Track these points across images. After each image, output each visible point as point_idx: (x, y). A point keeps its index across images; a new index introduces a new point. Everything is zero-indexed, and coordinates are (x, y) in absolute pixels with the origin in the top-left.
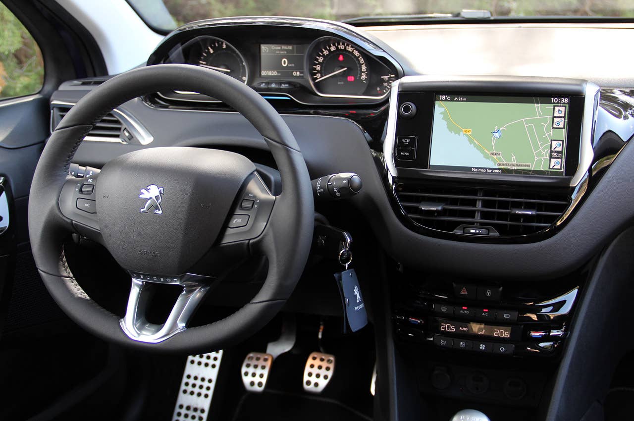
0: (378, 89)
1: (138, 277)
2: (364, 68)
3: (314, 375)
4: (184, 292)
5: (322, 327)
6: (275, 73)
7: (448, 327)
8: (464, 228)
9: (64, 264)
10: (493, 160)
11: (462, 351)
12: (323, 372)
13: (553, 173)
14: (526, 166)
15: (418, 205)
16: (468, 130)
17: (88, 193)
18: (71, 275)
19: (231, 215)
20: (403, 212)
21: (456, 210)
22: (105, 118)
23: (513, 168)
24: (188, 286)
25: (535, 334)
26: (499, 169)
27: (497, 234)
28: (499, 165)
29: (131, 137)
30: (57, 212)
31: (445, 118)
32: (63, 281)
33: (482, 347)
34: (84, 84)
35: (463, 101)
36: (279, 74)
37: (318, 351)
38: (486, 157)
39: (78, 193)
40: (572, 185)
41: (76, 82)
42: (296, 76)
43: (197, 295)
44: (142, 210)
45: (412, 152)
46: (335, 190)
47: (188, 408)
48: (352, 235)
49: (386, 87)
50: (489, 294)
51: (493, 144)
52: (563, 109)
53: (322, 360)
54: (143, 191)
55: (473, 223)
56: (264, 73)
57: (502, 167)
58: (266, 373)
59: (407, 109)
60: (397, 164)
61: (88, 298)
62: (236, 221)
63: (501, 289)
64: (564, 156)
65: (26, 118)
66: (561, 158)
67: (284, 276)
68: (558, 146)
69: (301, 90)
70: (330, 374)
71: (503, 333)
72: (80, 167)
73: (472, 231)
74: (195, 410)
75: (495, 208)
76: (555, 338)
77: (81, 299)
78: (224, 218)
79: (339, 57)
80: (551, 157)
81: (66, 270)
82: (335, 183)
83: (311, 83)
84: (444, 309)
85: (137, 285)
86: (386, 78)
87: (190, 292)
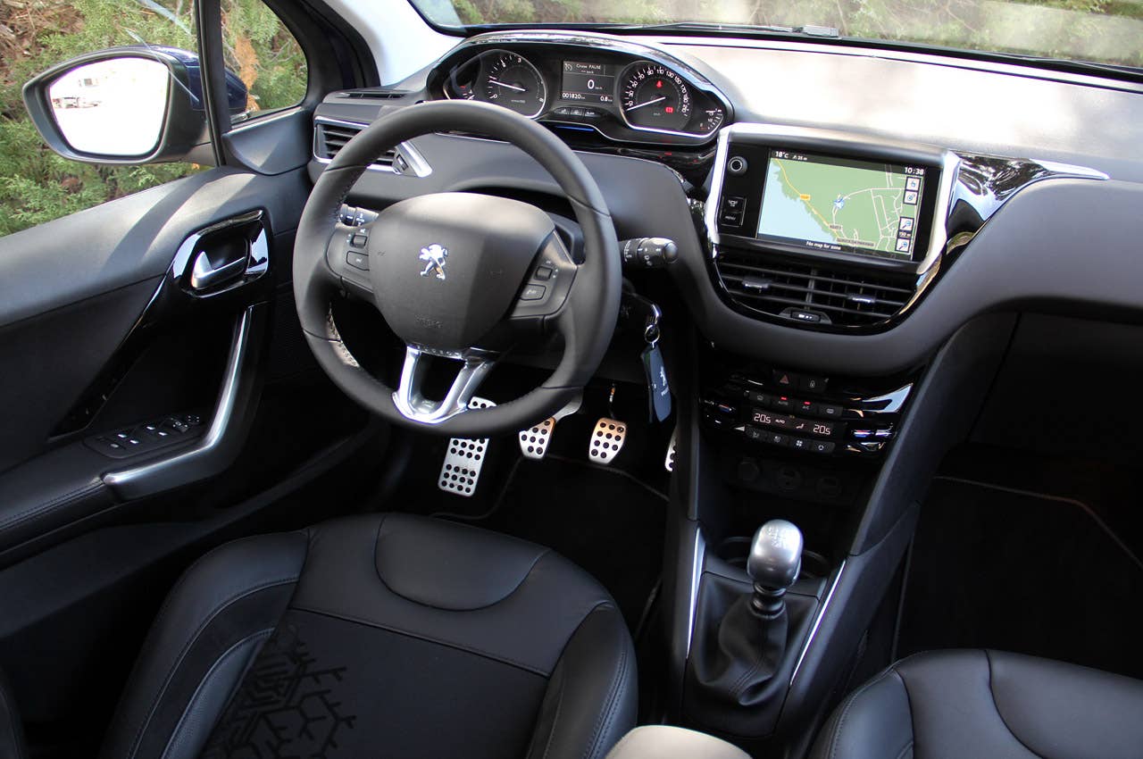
0: (701, 125)
1: (415, 346)
2: (686, 99)
3: (604, 435)
4: (466, 367)
5: (613, 390)
6: (579, 96)
7: (763, 418)
8: (792, 311)
9: (331, 325)
10: (832, 234)
11: (775, 445)
12: (612, 442)
13: (899, 256)
14: (869, 245)
15: (741, 280)
16: (805, 195)
17: (360, 246)
18: (339, 337)
19: (524, 284)
20: (722, 284)
21: (784, 290)
22: (379, 159)
23: (854, 245)
24: (470, 361)
25: (859, 433)
26: (839, 246)
27: (829, 322)
28: (839, 240)
29: (406, 166)
30: (325, 266)
31: (781, 179)
32: (331, 345)
33: (799, 443)
34: (352, 96)
35: (803, 160)
36: (584, 98)
37: (609, 417)
38: (825, 229)
39: (348, 246)
40: (918, 273)
41: (343, 94)
42: (604, 102)
43: (480, 370)
44: (422, 273)
45: (738, 217)
46: (647, 258)
47: (457, 469)
48: (661, 309)
49: (711, 123)
50: (812, 385)
51: (834, 215)
52: (917, 181)
53: (612, 428)
54: (424, 250)
55: (802, 307)
56: (565, 95)
57: (842, 244)
58: (547, 437)
59: (736, 165)
60: (721, 230)
61: (357, 365)
62: (530, 292)
63: (826, 380)
64: (914, 237)
65: (286, 138)
66: (910, 239)
67: (582, 361)
68: (907, 225)
69: (610, 120)
70: (620, 444)
71: (822, 429)
72: (350, 208)
73: (801, 316)
74: (465, 472)
75: (829, 291)
76: (881, 439)
77: (349, 367)
78: (516, 288)
79: (657, 83)
80: (898, 237)
81: (333, 332)
82: (646, 250)
83: (622, 111)
84: (760, 398)
85: (414, 355)
86: (712, 112)
87: (472, 367)
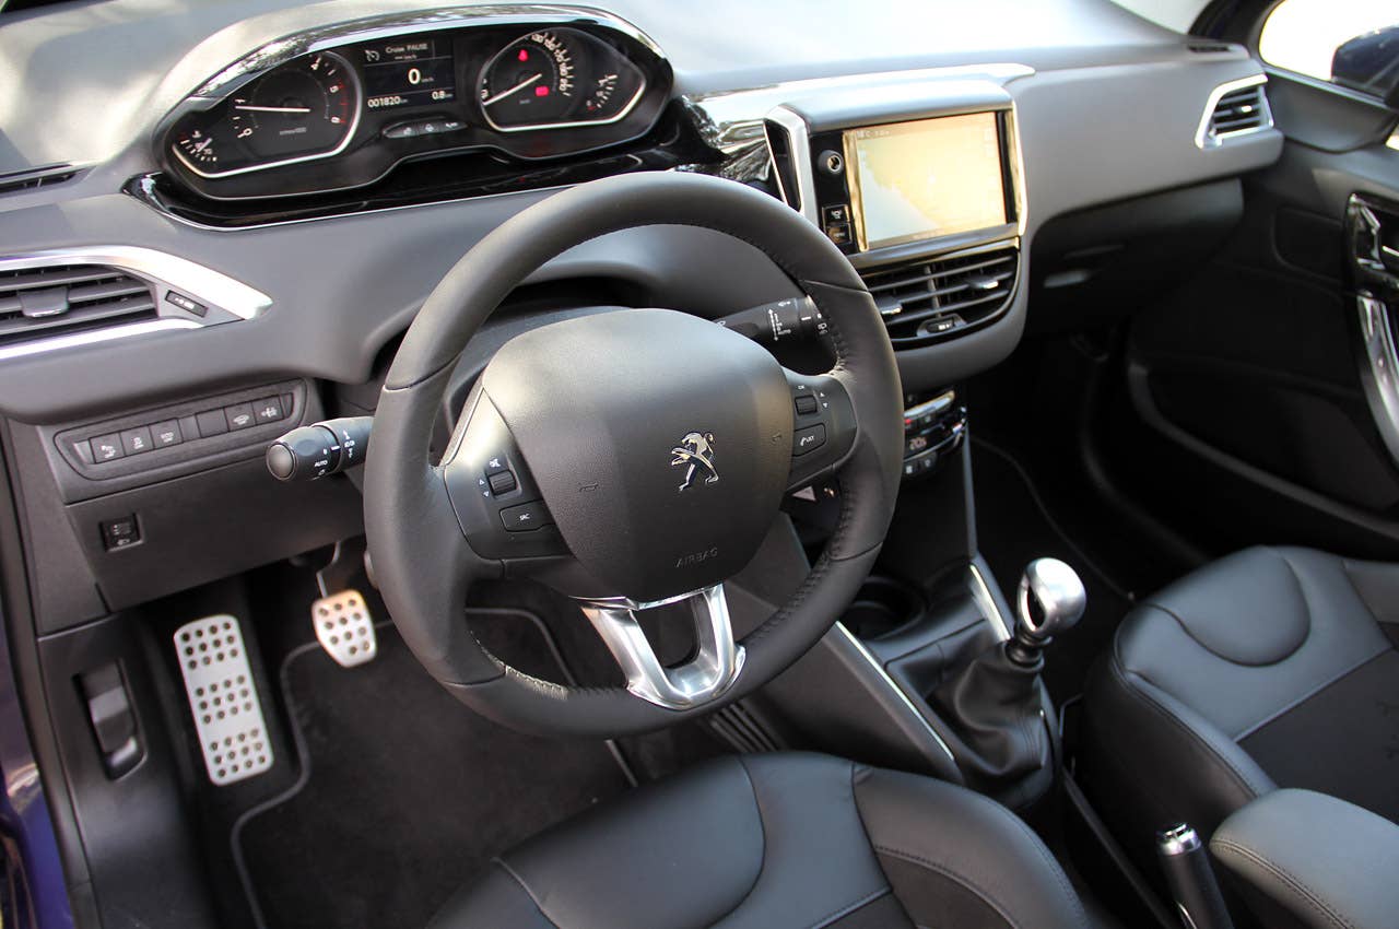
0: (589, 103)
2: (564, 69)
6: (396, 100)
8: (929, 325)
27: (964, 323)
29: (200, 308)
36: (405, 101)
42: (439, 101)
47: (229, 741)
49: (601, 98)
55: (935, 316)
56: (374, 103)
59: (835, 163)
73: (940, 327)
74: (242, 737)
75: (950, 287)
79: (519, 55)
83: (484, 111)
86: (602, 82)
